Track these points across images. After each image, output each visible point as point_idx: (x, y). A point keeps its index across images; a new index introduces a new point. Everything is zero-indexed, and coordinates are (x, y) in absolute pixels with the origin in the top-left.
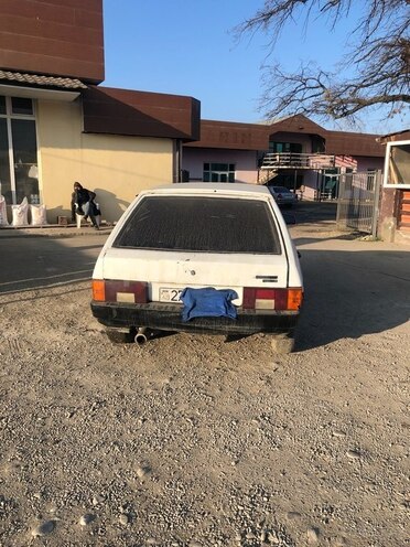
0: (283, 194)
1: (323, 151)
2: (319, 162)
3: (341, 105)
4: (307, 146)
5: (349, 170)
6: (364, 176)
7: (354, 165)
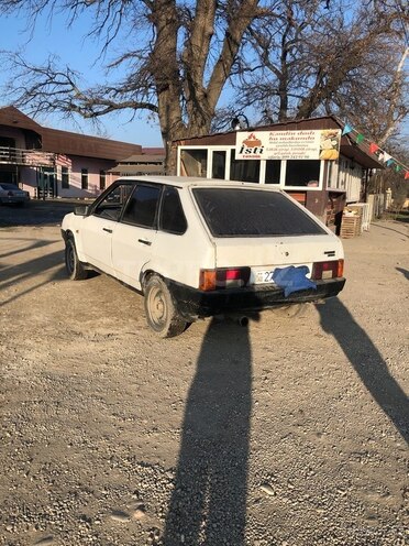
0: (14, 192)
1: (39, 148)
2: (35, 159)
3: (93, 106)
4: (21, 142)
5: (64, 169)
6: (79, 175)
7: (68, 163)
